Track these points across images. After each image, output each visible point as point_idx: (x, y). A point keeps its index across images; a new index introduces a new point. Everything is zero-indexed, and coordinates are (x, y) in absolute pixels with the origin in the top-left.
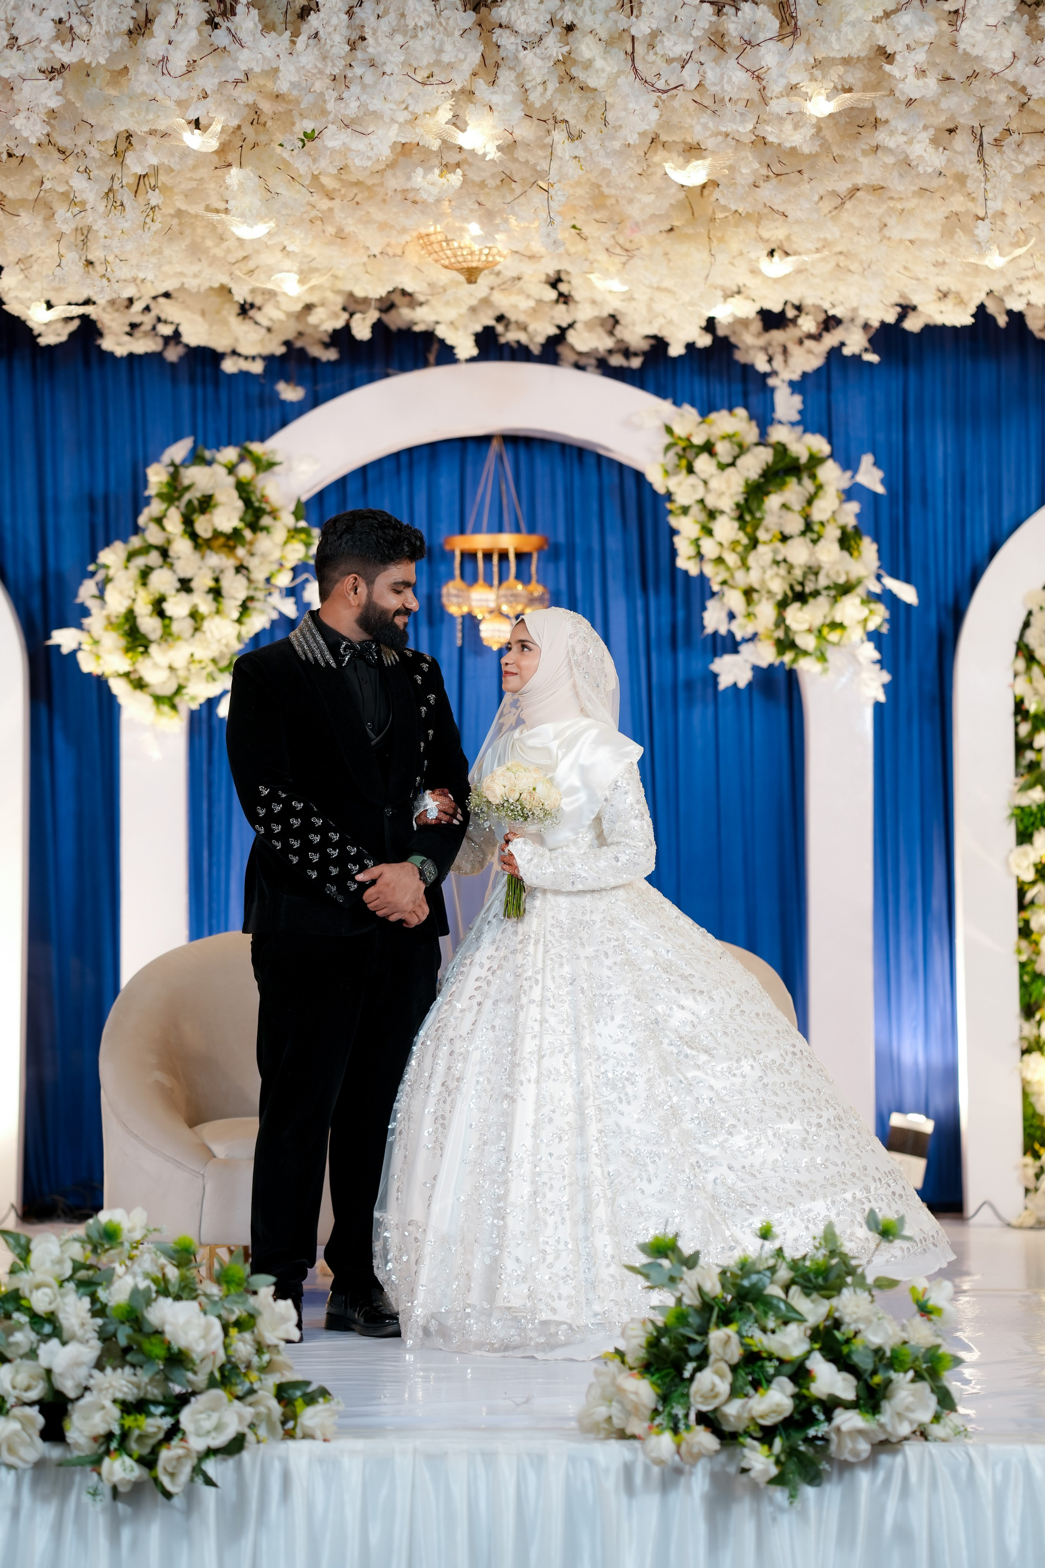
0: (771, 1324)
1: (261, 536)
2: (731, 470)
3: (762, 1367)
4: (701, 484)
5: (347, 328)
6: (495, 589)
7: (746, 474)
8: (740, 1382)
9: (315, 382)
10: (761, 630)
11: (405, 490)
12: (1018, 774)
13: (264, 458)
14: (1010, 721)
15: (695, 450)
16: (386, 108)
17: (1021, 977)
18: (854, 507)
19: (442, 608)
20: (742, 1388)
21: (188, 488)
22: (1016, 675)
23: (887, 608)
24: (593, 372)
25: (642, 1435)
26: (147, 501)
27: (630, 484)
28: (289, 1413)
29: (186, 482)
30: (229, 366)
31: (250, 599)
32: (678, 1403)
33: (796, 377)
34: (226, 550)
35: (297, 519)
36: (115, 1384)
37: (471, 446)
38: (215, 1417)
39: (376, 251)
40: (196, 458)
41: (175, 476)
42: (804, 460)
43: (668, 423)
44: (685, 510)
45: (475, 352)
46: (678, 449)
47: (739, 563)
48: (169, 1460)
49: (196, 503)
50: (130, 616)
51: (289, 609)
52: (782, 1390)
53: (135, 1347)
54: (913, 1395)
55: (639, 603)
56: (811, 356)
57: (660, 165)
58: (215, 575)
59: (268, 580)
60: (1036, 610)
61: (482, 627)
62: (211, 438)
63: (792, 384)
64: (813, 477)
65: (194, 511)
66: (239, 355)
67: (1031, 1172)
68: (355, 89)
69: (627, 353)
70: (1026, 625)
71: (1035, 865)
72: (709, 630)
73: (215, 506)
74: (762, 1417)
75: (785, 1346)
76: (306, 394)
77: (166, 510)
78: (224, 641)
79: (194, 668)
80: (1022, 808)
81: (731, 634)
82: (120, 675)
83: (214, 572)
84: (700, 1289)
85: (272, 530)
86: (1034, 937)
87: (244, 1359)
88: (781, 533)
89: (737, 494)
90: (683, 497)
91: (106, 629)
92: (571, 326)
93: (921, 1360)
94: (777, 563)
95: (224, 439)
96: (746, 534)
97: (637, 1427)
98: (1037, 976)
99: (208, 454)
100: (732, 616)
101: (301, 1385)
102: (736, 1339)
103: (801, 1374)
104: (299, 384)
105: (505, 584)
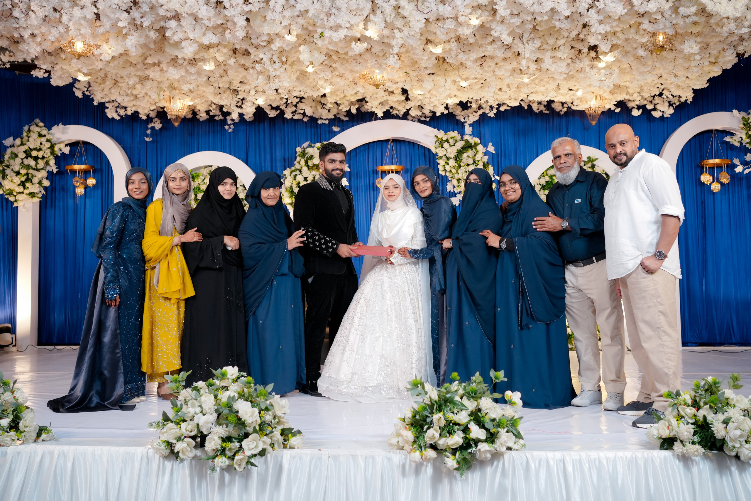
0: (456, 412)
2: (453, 147)
3: (453, 427)
4: (445, 150)
5: (350, 110)
7: (457, 148)
8: (443, 433)
9: (342, 126)
11: (367, 153)
15: (443, 142)
16: (343, 23)
18: (487, 157)
20: (444, 435)
21: (307, 153)
24: (416, 122)
25: (409, 450)
26: (296, 157)
27: (427, 152)
28: (286, 439)
29: (306, 152)
30: (320, 122)
32: (422, 440)
33: (471, 123)
36: (220, 431)
37: (384, 143)
38: (255, 443)
39: (351, 80)
40: (310, 146)
41: (304, 151)
42: (473, 144)
43: (436, 135)
44: (441, 158)
45: (382, 115)
46: (439, 141)
47: (456, 172)
48: (238, 460)
49: (309, 157)
50: (291, 187)
52: (459, 436)
54: (507, 437)
56: (475, 117)
57: (429, 48)
60: (536, 184)
64: (476, 149)
65: (308, 159)
66: (322, 119)
68: (333, 16)
69: (426, 117)
72: (448, 191)
74: (452, 445)
75: (460, 419)
76: (340, 129)
77: (301, 159)
81: (454, 191)
82: (289, 204)
84: (430, 398)
87: (268, 421)
88: (467, 163)
89: (455, 153)
90: (440, 154)
92: (410, 109)
93: (510, 422)
94: (466, 172)
95: (317, 141)
96: (458, 164)
97: (407, 447)
99: (313, 145)
100: (454, 187)
101: (290, 429)
102: (443, 418)
103: (466, 430)
104: (338, 126)
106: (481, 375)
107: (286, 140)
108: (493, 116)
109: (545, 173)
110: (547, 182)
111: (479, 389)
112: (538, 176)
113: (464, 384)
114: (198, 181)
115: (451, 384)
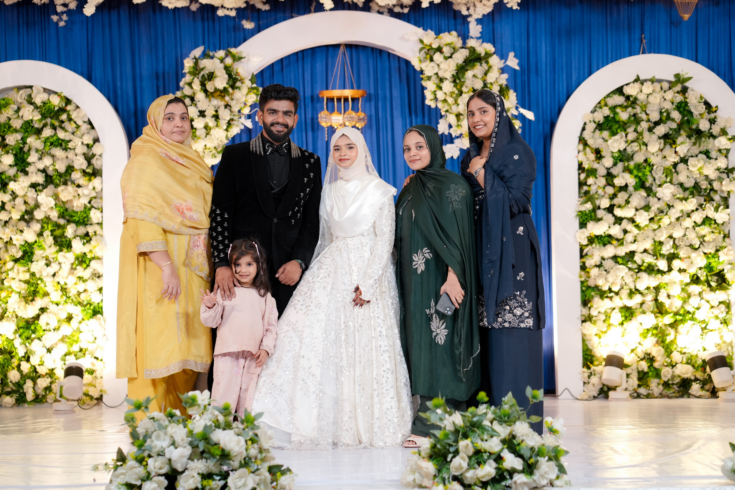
0: (485, 437)
1: (236, 91)
2: (450, 59)
3: (482, 455)
4: (437, 66)
6: (342, 115)
7: (457, 61)
8: (472, 462)
9: (259, 21)
10: (463, 133)
11: (300, 69)
12: (580, 197)
13: (237, 55)
14: (577, 173)
15: (433, 50)
17: (581, 288)
18: (505, 76)
19: (318, 123)
20: (473, 465)
21: (203, 69)
22: (579, 152)
23: (521, 122)
24: (387, 15)
25: (430, 486)
26: (184, 75)
27: (403, 66)
28: (274, 479)
29: (202, 66)
30: (220, 13)
31: (232, 120)
32: (445, 472)
33: (479, 17)
34: (220, 97)
35: (252, 84)
36: (198, 466)
37: (330, 49)
38: (243, 480)
40: (205, 55)
41: (196, 63)
42: (483, 55)
43: (421, 38)
44: (429, 78)
45: (332, 6)
46: (426, 50)
47: (454, 102)
49: (206, 76)
51: (249, 124)
52: (490, 466)
53: (206, 450)
54: (548, 467)
55: (408, 121)
56: (485, 7)
58: (216, 109)
59: (239, 111)
60: (588, 122)
62: (211, 47)
63: (477, 20)
64: (487, 62)
65: (206, 80)
66: (225, 8)
67: (586, 375)
69: (402, 6)
70: (584, 129)
71: (588, 237)
73: (215, 77)
74: (482, 477)
75: (491, 447)
76: (255, 25)
77: (193, 79)
78: (220, 139)
79: (207, 151)
80: (582, 212)
81: (450, 134)
83: (215, 107)
84: (454, 423)
85: (241, 88)
86: (587, 270)
87: (254, 455)
88: (473, 88)
89: (453, 70)
90: (428, 72)
93: (551, 452)
95: (218, 46)
96: (457, 89)
97: (427, 482)
98: (589, 287)
99: (211, 54)
100: (450, 126)
101: (279, 467)
102: (470, 445)
103: (499, 459)
104: (252, 21)
105: (347, 113)
106: (514, 396)
107: (160, 42)
108: (515, 7)
109: (603, 103)
110: (606, 118)
111: (513, 412)
112: (591, 108)
113: (493, 408)
114: (9, 112)
115: (477, 407)
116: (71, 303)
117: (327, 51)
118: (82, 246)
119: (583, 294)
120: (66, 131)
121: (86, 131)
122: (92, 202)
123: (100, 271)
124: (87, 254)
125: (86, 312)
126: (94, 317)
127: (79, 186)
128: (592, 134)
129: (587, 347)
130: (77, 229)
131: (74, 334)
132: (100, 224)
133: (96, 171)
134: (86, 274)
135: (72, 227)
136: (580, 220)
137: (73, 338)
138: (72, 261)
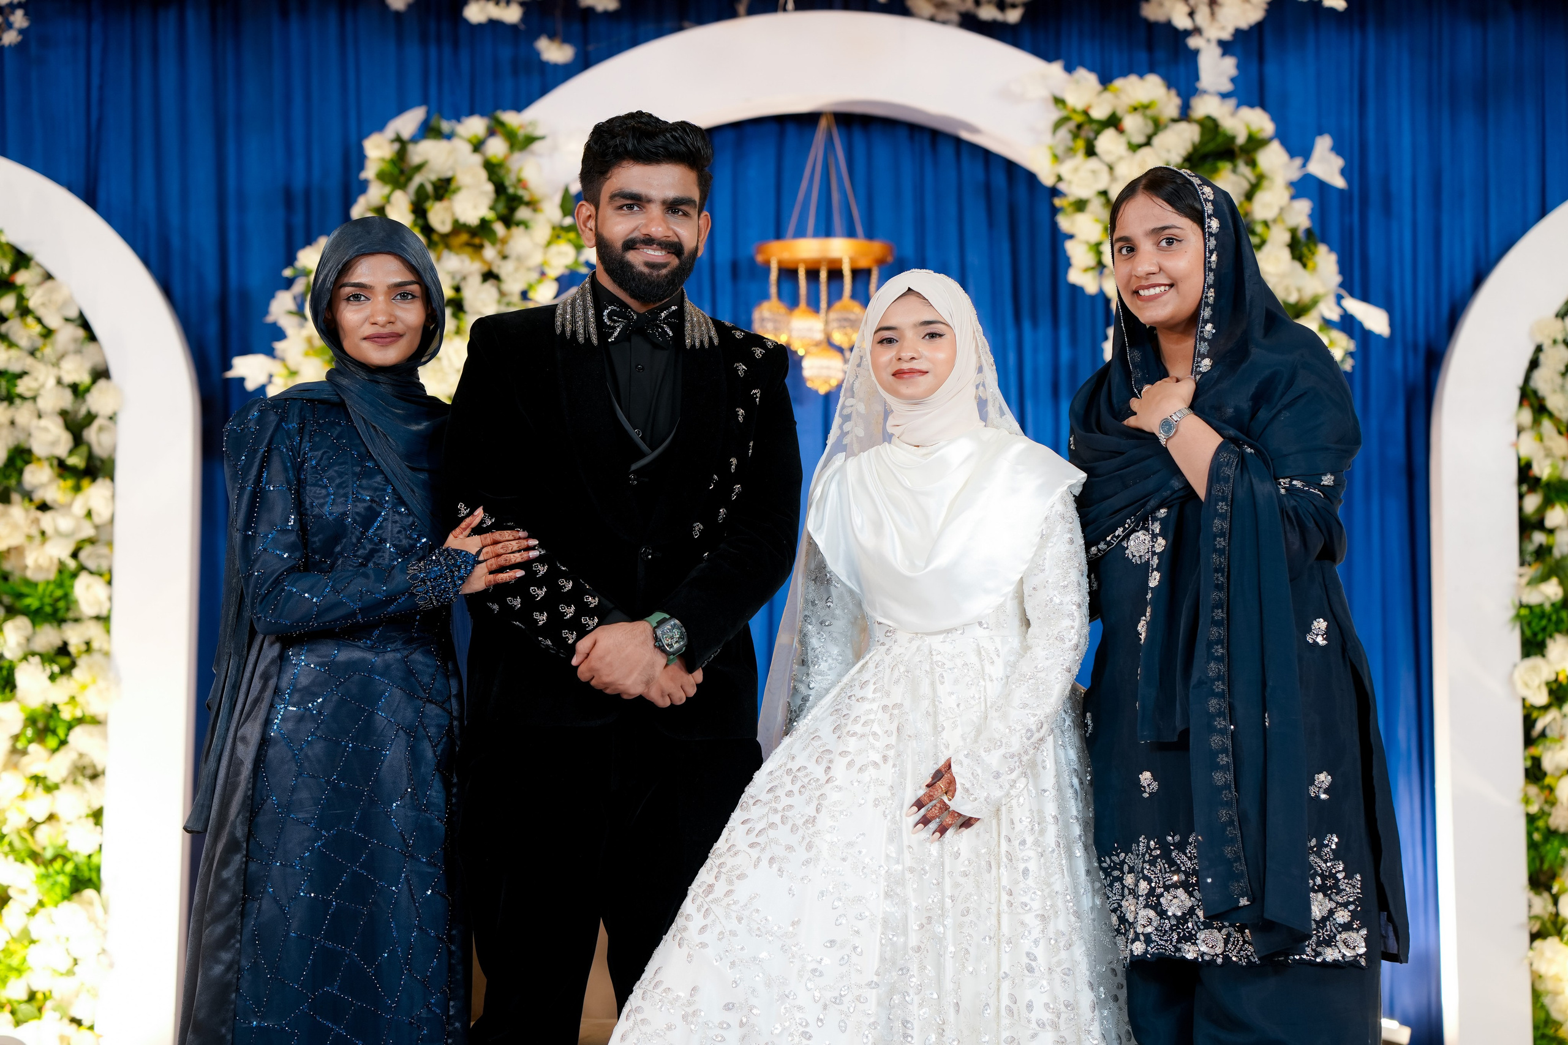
1: (517, 232)
2: (1145, 151)
4: (1105, 169)
6: (822, 314)
7: (1166, 156)
9: (585, 43)
12: (1522, 563)
13: (521, 133)
14: (1513, 492)
15: (1095, 126)
17: (1529, 835)
18: (1305, 205)
21: (419, 168)
22: (1520, 430)
23: (1351, 339)
24: (957, 28)
26: (363, 187)
29: (417, 161)
30: (474, 13)
33: (1226, 35)
34: (469, 250)
35: (564, 214)
37: (793, 129)
40: (428, 130)
41: (401, 154)
42: (1241, 140)
43: (1059, 94)
44: (1080, 205)
46: (1072, 125)
49: (429, 188)
55: (1011, 336)
58: (455, 283)
59: (524, 295)
60: (1547, 344)
61: (806, 364)
62: (448, 107)
63: (1222, 43)
64: (1252, 163)
65: (427, 197)
70: (1534, 364)
71: (1548, 684)
73: (455, 191)
76: (577, 55)
77: (390, 196)
80: (1530, 607)
83: (453, 278)
85: (531, 224)
86: (1548, 781)
90: (1077, 188)
91: (306, 354)
95: (465, 105)
98: (1551, 833)
99: (446, 126)
104: (566, 40)
105: (838, 305)
116: (6, 855)
117: (782, 135)
118: (48, 682)
119: (1533, 853)
120: (11, 345)
121: (72, 347)
122: (83, 555)
123: (98, 757)
124: (60, 707)
125: (51, 880)
126: (75, 897)
127: (44, 507)
128: (1558, 380)
129: (1548, 1014)
130: (34, 633)
131: (13, 947)
132: (104, 620)
133: (98, 463)
134: (56, 767)
135: (18, 628)
136: (1523, 633)
137: (8, 961)
138: (16, 728)
